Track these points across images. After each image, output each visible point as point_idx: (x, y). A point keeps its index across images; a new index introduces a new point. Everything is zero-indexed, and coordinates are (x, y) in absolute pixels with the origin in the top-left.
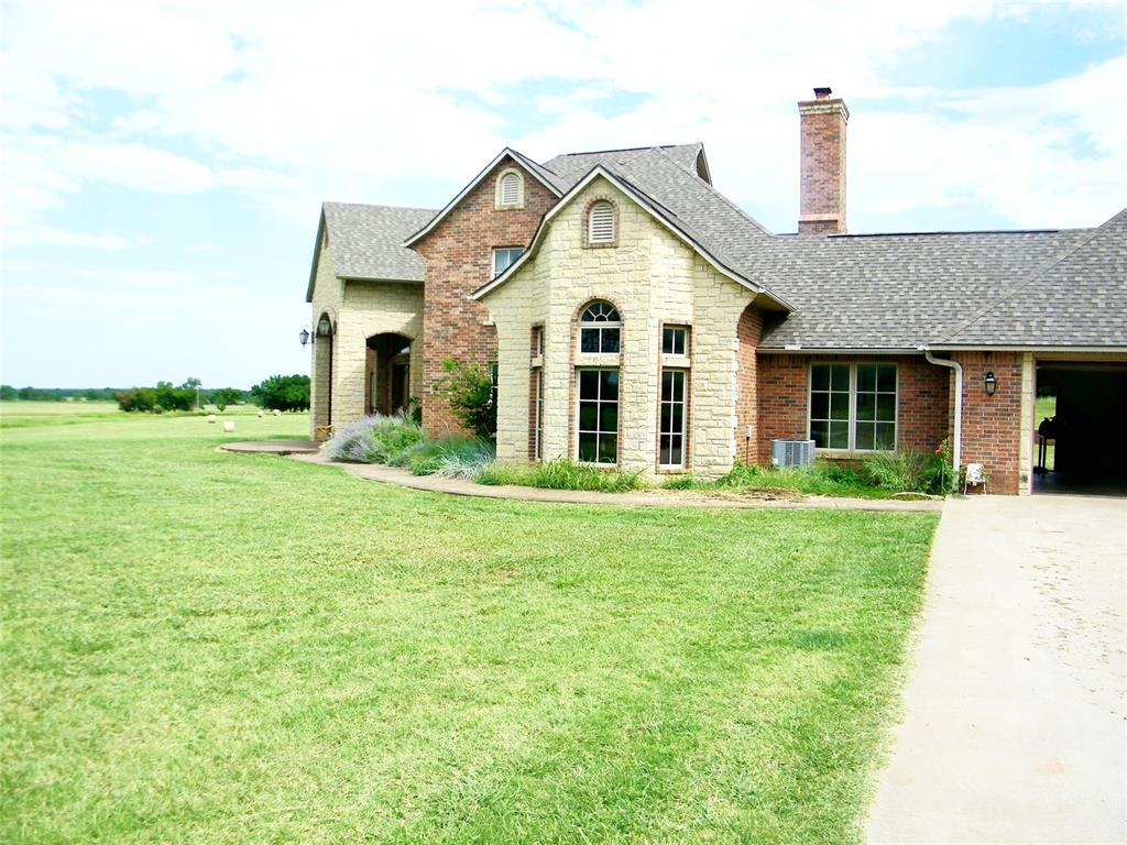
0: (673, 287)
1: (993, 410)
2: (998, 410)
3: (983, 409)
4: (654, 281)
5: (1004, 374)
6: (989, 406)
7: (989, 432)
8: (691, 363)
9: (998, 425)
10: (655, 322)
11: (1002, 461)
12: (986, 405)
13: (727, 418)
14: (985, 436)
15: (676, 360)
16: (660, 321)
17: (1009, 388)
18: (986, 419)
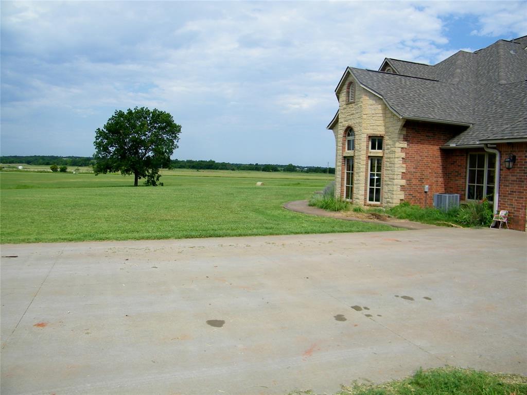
0: (373, 118)
1: (515, 178)
2: (517, 178)
3: (511, 178)
4: (365, 117)
5: (521, 157)
6: (514, 176)
7: (512, 192)
8: (384, 154)
9: (517, 188)
10: (365, 136)
11: (518, 210)
12: (512, 176)
13: (393, 181)
14: (510, 194)
15: (377, 153)
16: (367, 135)
17: (523, 165)
18: (511, 184)
